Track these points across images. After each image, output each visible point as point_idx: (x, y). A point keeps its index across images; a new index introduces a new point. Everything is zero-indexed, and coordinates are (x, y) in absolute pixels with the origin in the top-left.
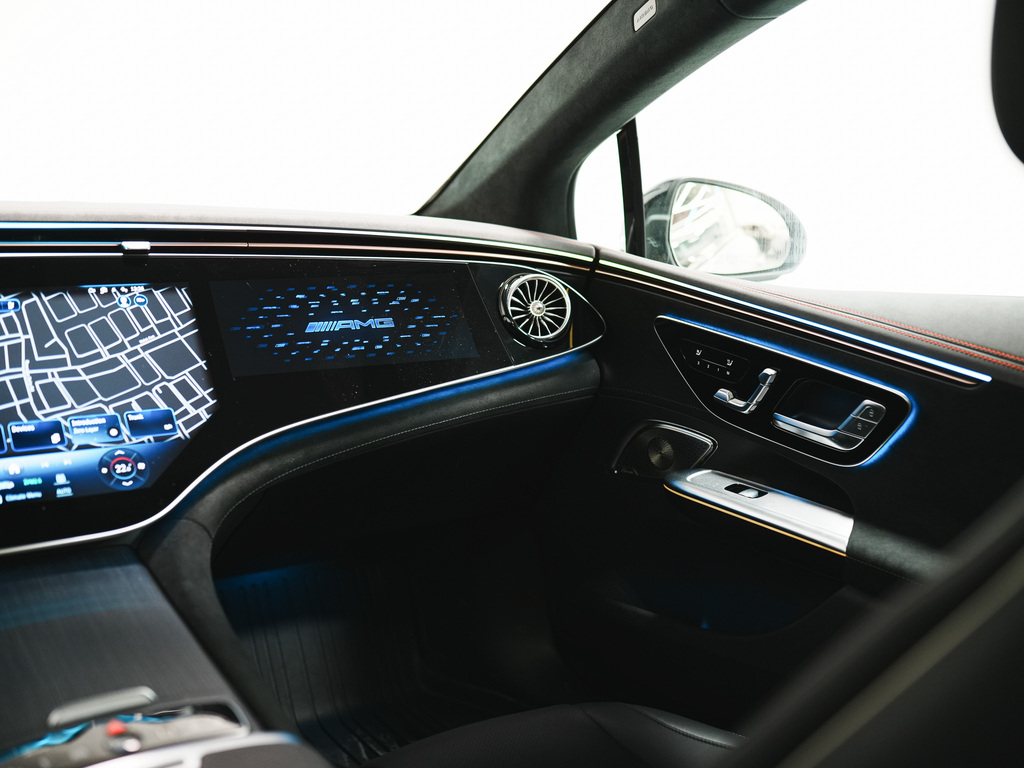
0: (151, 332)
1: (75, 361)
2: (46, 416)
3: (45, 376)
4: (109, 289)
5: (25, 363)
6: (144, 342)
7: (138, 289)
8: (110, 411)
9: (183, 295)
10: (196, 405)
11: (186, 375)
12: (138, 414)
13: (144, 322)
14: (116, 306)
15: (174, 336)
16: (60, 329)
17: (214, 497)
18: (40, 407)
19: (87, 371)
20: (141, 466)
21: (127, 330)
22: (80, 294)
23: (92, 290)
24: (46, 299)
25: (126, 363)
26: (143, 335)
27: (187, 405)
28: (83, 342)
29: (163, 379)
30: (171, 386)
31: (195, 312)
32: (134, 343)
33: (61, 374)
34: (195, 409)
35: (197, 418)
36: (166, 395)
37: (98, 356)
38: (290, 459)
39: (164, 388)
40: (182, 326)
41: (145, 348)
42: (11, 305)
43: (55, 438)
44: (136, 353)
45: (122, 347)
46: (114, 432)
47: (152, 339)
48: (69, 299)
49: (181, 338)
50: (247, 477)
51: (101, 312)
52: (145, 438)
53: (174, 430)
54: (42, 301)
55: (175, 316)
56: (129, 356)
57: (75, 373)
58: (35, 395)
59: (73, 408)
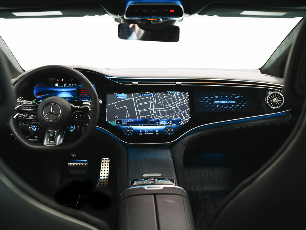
0: (179, 102)
1: (163, 107)
2: (156, 118)
3: (157, 110)
4: (172, 92)
5: (154, 107)
6: (178, 104)
7: (178, 92)
8: (168, 118)
9: (187, 94)
10: (186, 118)
11: (185, 111)
12: (174, 119)
13: (178, 99)
14: (173, 96)
15: (184, 103)
16: (161, 100)
17: (187, 138)
18: (155, 116)
19: (165, 109)
20: (173, 130)
21: (174, 101)
22: (166, 93)
23: (168, 92)
24: (159, 94)
25: (173, 108)
26: (178, 102)
27: (184, 118)
28: (165, 103)
29: (180, 112)
30: (182, 114)
31: (189, 98)
32: (175, 104)
33: (160, 110)
34: (186, 119)
35: (186, 121)
36: (180, 115)
37: (168, 106)
38: (205, 132)
39: (180, 114)
40: (186, 101)
41: (177, 105)
42: (153, 95)
43: (157, 123)
44: (176, 106)
45: (173, 105)
46: (168, 122)
47: (179, 103)
48: (164, 94)
49: (185, 103)
50: (195, 134)
51: (170, 97)
52: (174, 124)
53: (181, 123)
54: (158, 94)
55: (185, 98)
56: (174, 107)
57: (163, 110)
58: (155, 113)
59: (161, 117)
